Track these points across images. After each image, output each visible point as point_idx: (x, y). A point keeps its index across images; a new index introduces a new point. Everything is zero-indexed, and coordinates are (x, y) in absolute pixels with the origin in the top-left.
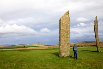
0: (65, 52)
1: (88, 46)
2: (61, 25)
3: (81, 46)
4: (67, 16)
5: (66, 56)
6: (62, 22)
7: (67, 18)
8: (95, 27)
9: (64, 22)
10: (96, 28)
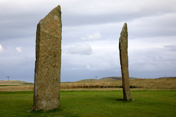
0: (48, 99)
1: (116, 87)
2: (41, 38)
3: (102, 87)
4: (56, 17)
5: (50, 108)
6: (42, 29)
7: (56, 21)
8: (122, 45)
9: (46, 32)
10: (122, 49)
